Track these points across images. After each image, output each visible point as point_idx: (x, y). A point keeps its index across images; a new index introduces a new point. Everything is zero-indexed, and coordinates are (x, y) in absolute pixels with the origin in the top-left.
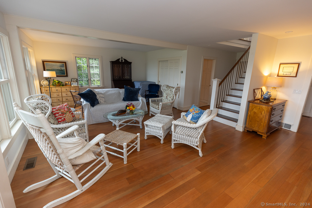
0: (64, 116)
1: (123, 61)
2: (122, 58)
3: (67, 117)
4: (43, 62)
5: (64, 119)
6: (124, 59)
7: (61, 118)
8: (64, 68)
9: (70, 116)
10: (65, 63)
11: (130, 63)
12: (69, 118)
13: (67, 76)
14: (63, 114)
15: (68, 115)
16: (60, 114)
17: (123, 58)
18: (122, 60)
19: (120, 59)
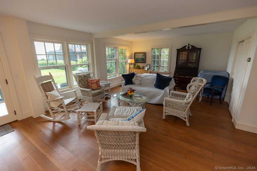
0: (92, 85)
1: (191, 47)
2: (189, 45)
3: (93, 86)
4: (135, 53)
5: (91, 86)
6: (191, 46)
7: (90, 85)
8: (144, 57)
9: (95, 85)
10: (145, 53)
11: (200, 49)
12: (94, 87)
13: (145, 62)
14: (91, 83)
15: (94, 85)
16: (90, 83)
17: (191, 44)
18: (189, 47)
19: (186, 46)
